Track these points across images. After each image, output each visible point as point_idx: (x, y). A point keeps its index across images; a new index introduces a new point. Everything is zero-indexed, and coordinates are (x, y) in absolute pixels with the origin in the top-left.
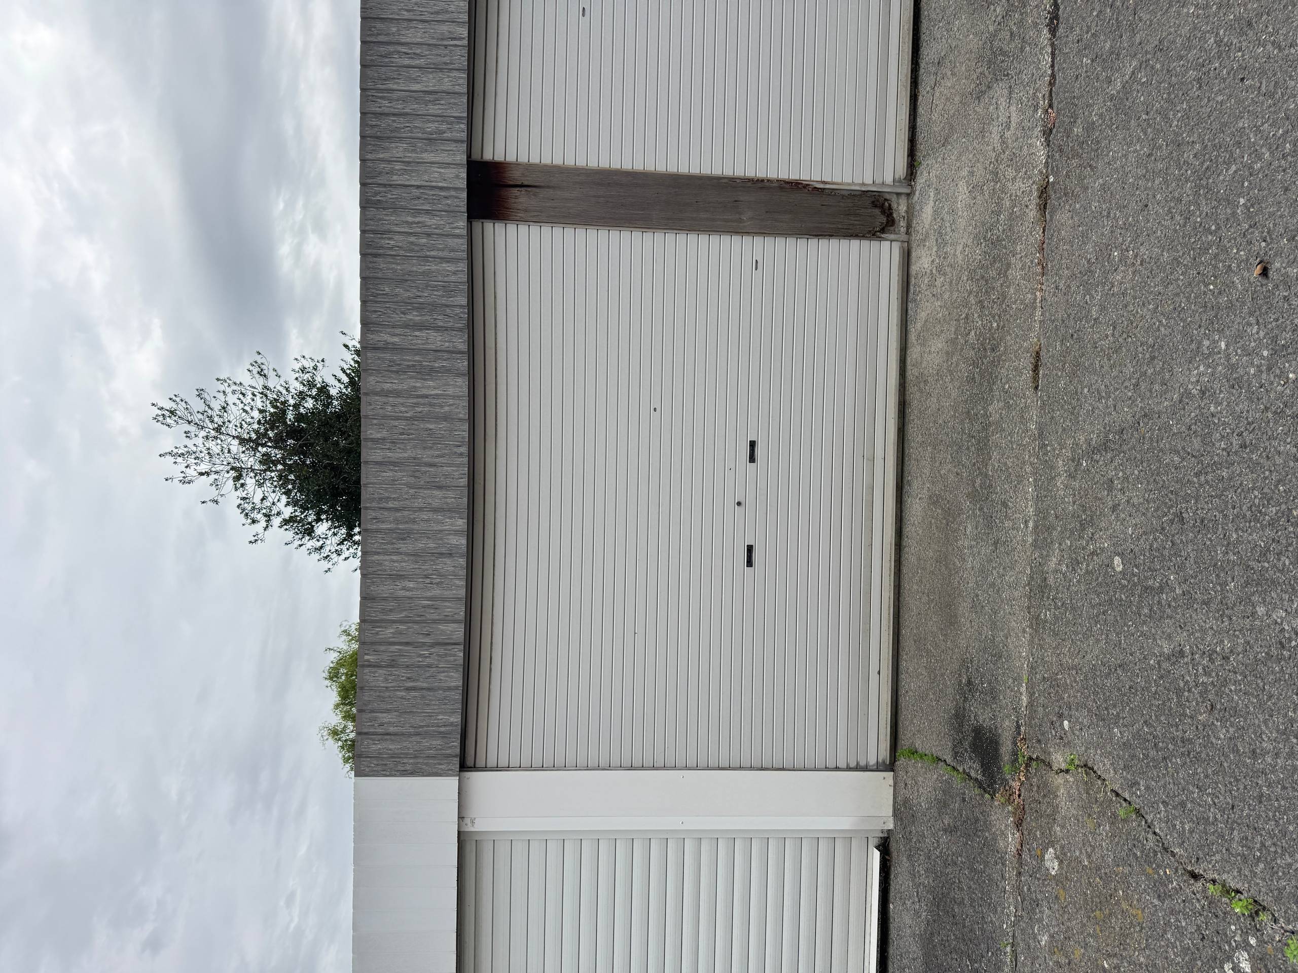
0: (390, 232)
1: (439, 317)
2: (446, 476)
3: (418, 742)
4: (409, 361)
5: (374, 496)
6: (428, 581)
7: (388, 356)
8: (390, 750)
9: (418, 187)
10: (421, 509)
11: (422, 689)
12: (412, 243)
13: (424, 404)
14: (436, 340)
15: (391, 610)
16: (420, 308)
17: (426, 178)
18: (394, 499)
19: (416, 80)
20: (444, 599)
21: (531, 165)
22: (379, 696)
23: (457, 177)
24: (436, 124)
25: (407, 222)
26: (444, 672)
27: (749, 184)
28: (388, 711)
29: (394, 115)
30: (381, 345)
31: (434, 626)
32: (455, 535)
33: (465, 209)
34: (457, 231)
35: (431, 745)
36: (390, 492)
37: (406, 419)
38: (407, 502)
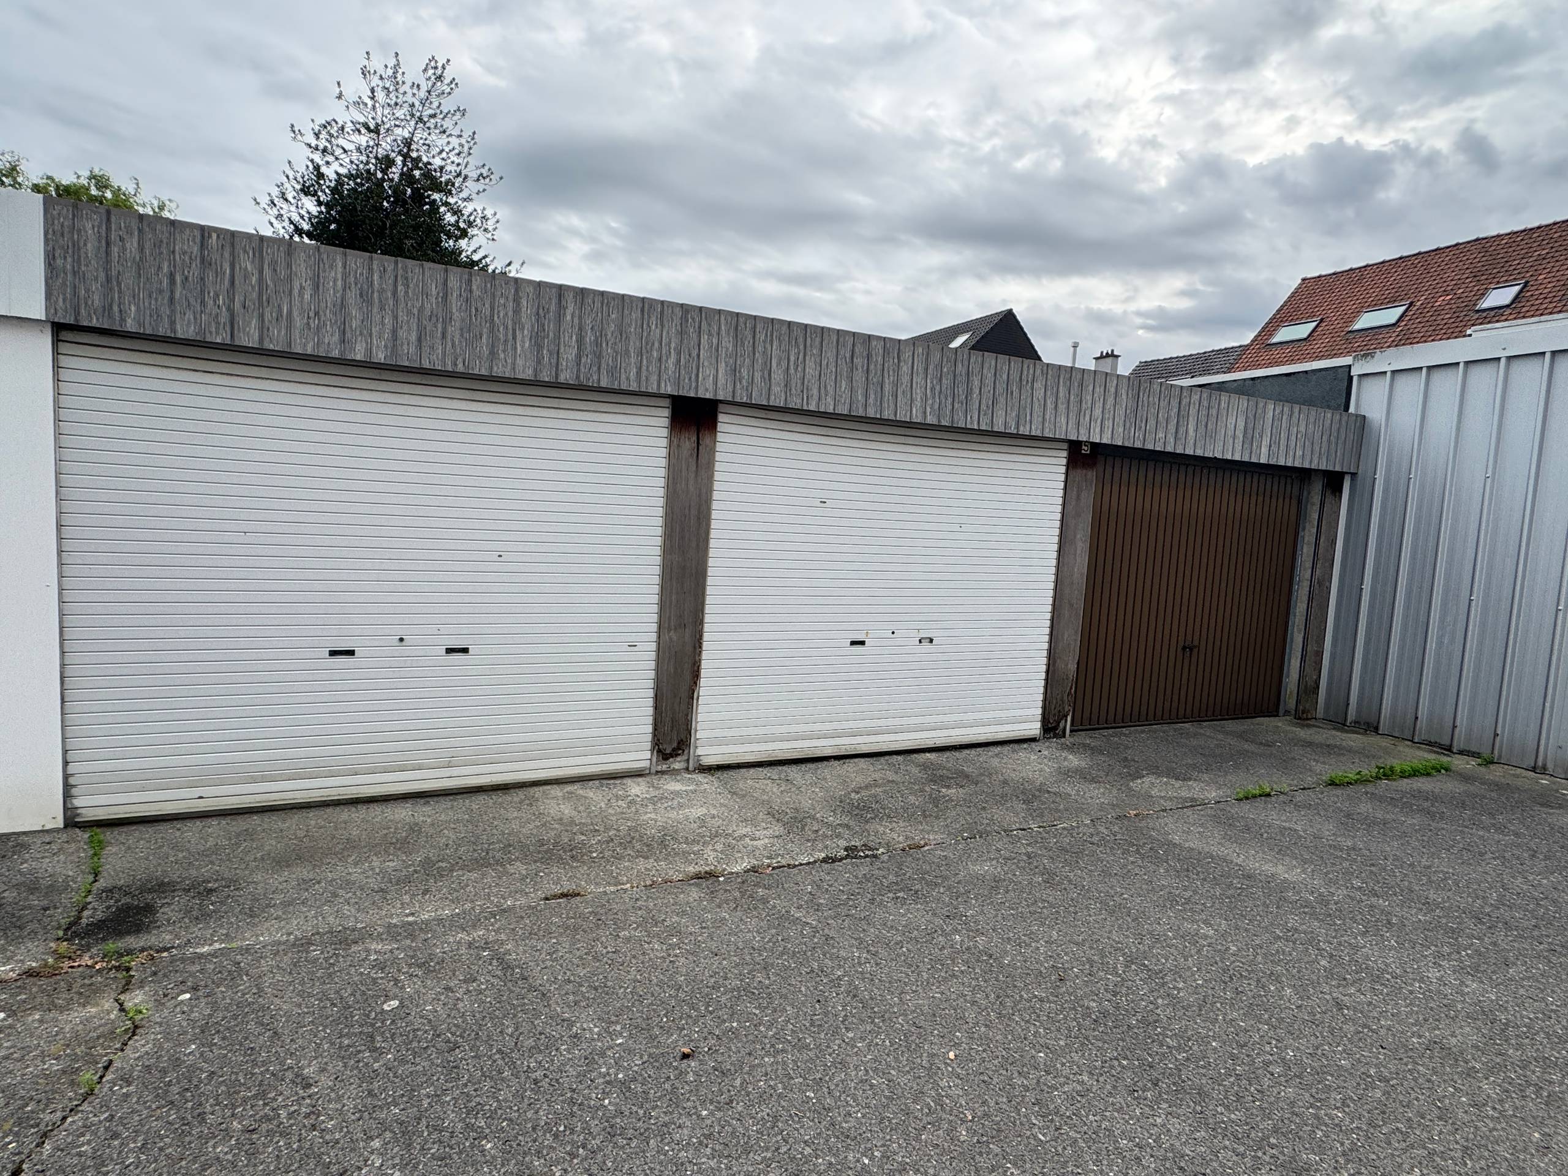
0: (662, 326)
1: (589, 360)
2: (432, 347)
3: (96, 279)
4: (549, 327)
5: (410, 274)
6: (312, 314)
7: (553, 307)
8: (85, 245)
9: (698, 356)
10: (396, 317)
11: (172, 292)
12: (653, 344)
13: (506, 335)
14: (569, 354)
15: (275, 270)
16: (597, 343)
17: (706, 364)
18: (406, 292)
19: (779, 364)
20: (289, 327)
21: (714, 453)
22: (161, 241)
23: (707, 390)
24: (746, 377)
25: (670, 342)
26: (195, 318)
27: (698, 636)
28: (141, 248)
29: (754, 343)
30: (564, 303)
31: (255, 314)
32: (366, 349)
33: (681, 393)
34: (663, 385)
35: (93, 292)
36: (414, 289)
37: (492, 316)
38: (403, 305)
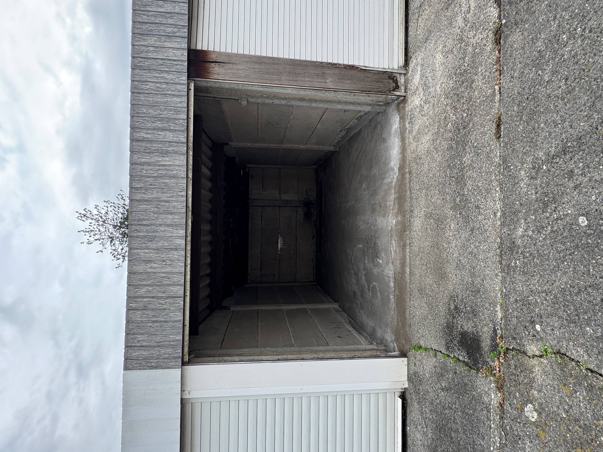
0: (146, 81)
1: (172, 125)
2: (174, 207)
3: (159, 351)
4: (156, 147)
5: (136, 218)
6: (164, 263)
7: (144, 144)
8: (144, 355)
9: (162, 59)
10: (161, 225)
12: (158, 87)
13: (163, 170)
14: (170, 136)
15: (144, 279)
16: (162, 120)
17: (166, 55)
18: (146, 220)
19: (161, 7)
20: (173, 273)
21: (221, 52)
22: (137, 326)
23: (182, 55)
24: (172, 29)
25: (156, 77)
26: (173, 312)
27: (330, 65)
28: (142, 334)
29: (150, 23)
30: (141, 138)
31: (167, 287)
32: (179, 239)
33: (186, 71)
34: (182, 82)
35: (166, 351)
36: (144, 216)
37: (153, 177)
38: (154, 222)
